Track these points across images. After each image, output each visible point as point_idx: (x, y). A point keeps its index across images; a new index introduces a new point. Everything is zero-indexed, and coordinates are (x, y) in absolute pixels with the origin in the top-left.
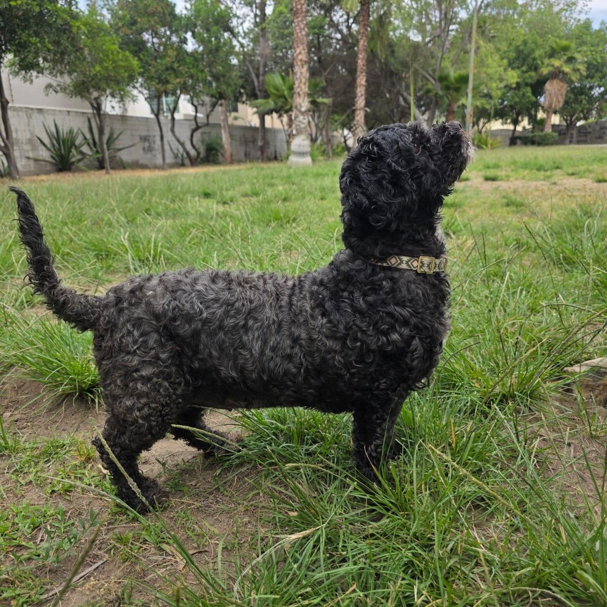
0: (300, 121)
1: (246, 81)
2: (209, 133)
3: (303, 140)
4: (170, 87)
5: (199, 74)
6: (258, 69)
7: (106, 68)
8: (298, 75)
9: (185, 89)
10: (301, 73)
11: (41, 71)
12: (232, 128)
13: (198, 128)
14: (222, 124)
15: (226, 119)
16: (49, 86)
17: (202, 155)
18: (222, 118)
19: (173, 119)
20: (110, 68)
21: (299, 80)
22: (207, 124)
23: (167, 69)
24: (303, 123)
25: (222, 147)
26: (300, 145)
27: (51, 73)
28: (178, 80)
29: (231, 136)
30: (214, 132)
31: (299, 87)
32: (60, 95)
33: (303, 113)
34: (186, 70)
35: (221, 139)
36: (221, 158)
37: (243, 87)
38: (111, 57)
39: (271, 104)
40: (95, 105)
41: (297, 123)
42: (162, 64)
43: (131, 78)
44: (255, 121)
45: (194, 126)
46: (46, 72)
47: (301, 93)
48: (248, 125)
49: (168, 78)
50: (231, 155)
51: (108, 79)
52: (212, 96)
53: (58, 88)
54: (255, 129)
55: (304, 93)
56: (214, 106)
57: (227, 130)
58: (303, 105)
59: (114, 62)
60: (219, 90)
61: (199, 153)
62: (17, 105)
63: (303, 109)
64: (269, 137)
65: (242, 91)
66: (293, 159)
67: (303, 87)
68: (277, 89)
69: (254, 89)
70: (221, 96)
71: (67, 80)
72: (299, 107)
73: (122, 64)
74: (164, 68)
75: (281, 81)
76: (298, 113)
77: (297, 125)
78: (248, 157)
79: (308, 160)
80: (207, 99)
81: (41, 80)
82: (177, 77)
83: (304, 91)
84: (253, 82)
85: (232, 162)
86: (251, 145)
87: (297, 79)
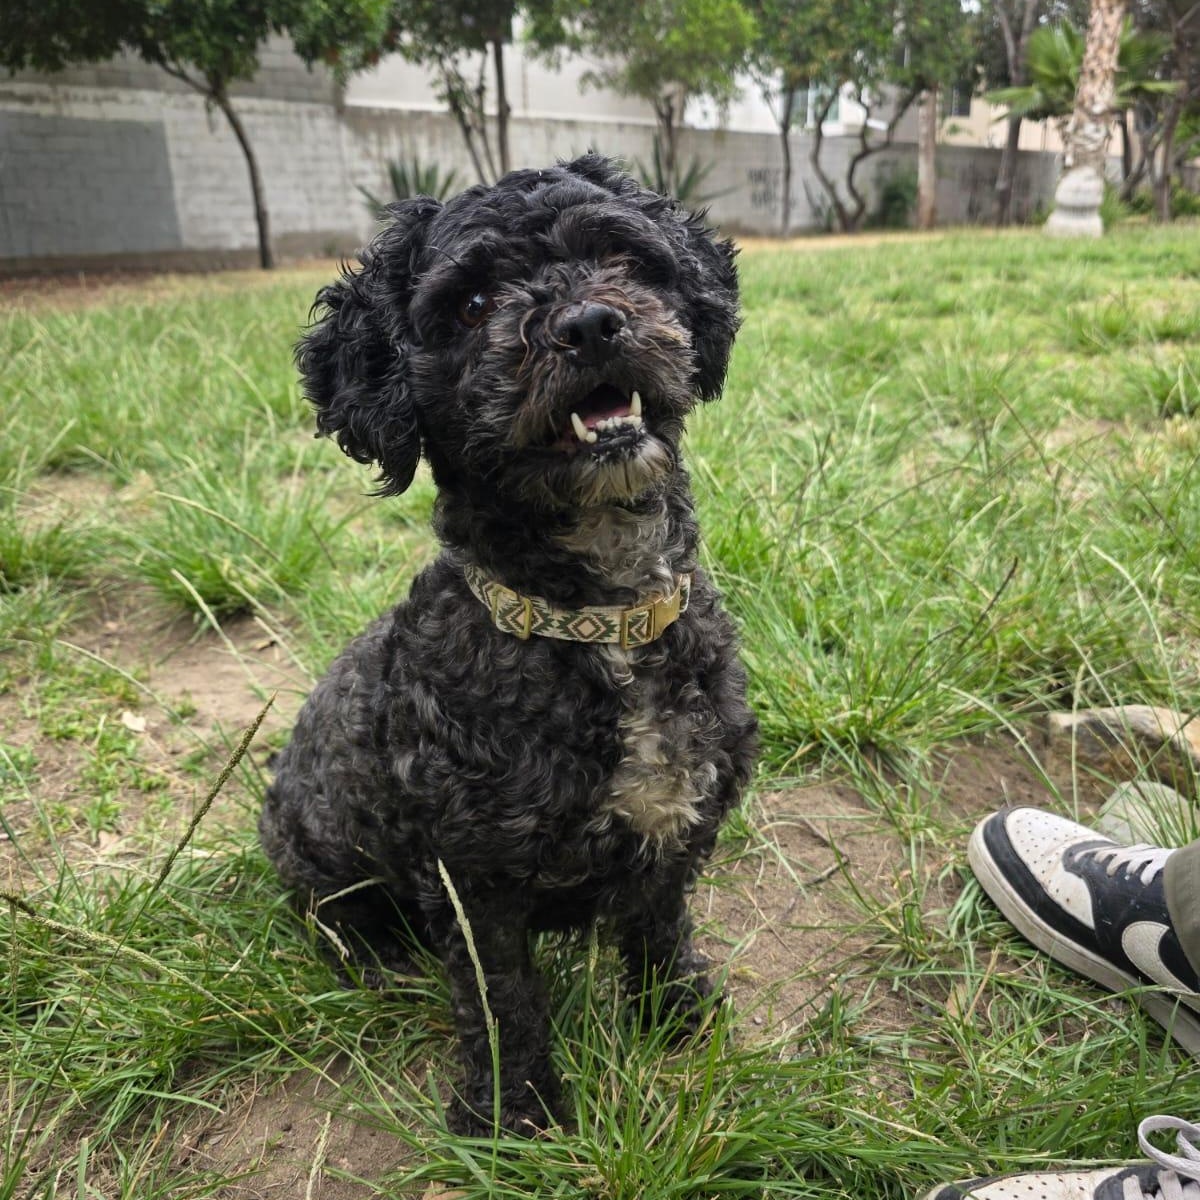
0: (1086, 137)
1: (991, 46)
2: (895, 163)
3: (1089, 178)
4: (813, 68)
5: (879, 38)
6: (1021, 20)
7: (690, 37)
8: (1097, 31)
9: (845, 70)
10: (1105, 26)
11: (576, 45)
12: (942, 150)
13: (866, 152)
14: (922, 144)
15: (932, 133)
16: (587, 76)
17: (872, 204)
18: (924, 130)
19: (819, 134)
20: (699, 35)
21: (1096, 43)
22: (887, 145)
23: (814, 31)
24: (1094, 141)
25: (915, 190)
26: (1077, 191)
27: (595, 51)
28: (831, 54)
29: (939, 171)
30: (904, 160)
31: (1096, 57)
32: (607, 92)
33: (1095, 118)
34: (853, 30)
35: (916, 173)
36: (912, 219)
37: (980, 60)
38: (702, 12)
39: (1035, 96)
40: (664, 110)
41: (1079, 140)
42: (803, 22)
43: (735, 60)
44: (999, 137)
45: (857, 149)
46: (587, 49)
47: (1098, 71)
48: (986, 144)
49: (812, 49)
50: (933, 211)
51: (693, 59)
52: (903, 84)
53: (603, 80)
54: (992, 153)
55: (1105, 72)
56: (904, 104)
57: (932, 156)
58: (1098, 98)
59: (707, 21)
60: (917, 71)
61: (862, 206)
62: (533, 114)
63: (1098, 109)
64: (1033, 170)
65: (980, 69)
66: (1057, 221)
67: (1104, 56)
68: (1054, 63)
69: (1005, 65)
70: (921, 83)
71: (620, 63)
72: (1087, 104)
73: (721, 25)
74: (807, 29)
75: (1066, 46)
76: (1084, 117)
77: (1077, 146)
78: (975, 215)
79: (1094, 223)
80: (892, 91)
81: (575, 64)
82: (831, 46)
83: (1106, 66)
84: (1004, 49)
85: (933, 224)
86: (987, 188)
87: (1092, 40)
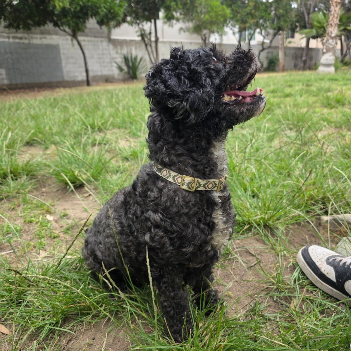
0: (329, 44)
1: (301, 17)
2: (272, 52)
3: (331, 56)
4: (247, 25)
5: (267, 16)
6: (309, 10)
7: (211, 17)
8: (332, 12)
9: (257, 25)
10: (335, 11)
11: (178, 20)
12: (286, 48)
13: (263, 49)
14: (280, 46)
15: (283, 43)
16: (181, 29)
17: (265, 65)
18: (281, 42)
19: (249, 44)
20: (214, 16)
21: (332, 16)
22: (270, 47)
23: (248, 14)
24: (331, 44)
25: (278, 60)
26: (327, 60)
27: (183, 21)
28: (253, 21)
29: (285, 54)
30: (275, 51)
31: (332, 20)
32: (187, 33)
33: (332, 38)
34: (259, 14)
35: (278, 55)
36: (277, 68)
37: (298, 22)
38: (215, 9)
39: (314, 32)
40: (204, 38)
41: (327, 45)
42: (244, 12)
43: (225, 22)
44: (303, 43)
45: (261, 48)
46: (181, 21)
47: (333, 24)
48: (299, 46)
49: (247, 20)
50: (284, 66)
51: (212, 23)
52: (274, 29)
53: (186, 30)
54: (301, 49)
55: (335, 25)
56: (275, 35)
57: (283, 50)
58: (333, 32)
59: (216, 12)
60: (278, 25)
61: (262, 65)
62: (165, 40)
63: (333, 35)
64: (313, 54)
65: (297, 24)
66: (321, 69)
67: (335, 20)
68: (319, 22)
69: (305, 23)
70: (280, 29)
71: (191, 25)
72: (330, 34)
73: (220, 13)
74: (245, 13)
75: (323, 17)
76: (329, 38)
77: (327, 46)
78: (296, 67)
79: (332, 69)
80: (271, 31)
81: (177, 25)
82: (253, 18)
83: (335, 23)
84: (305, 18)
85: (284, 70)
86: (299, 59)
87: (331, 15)
